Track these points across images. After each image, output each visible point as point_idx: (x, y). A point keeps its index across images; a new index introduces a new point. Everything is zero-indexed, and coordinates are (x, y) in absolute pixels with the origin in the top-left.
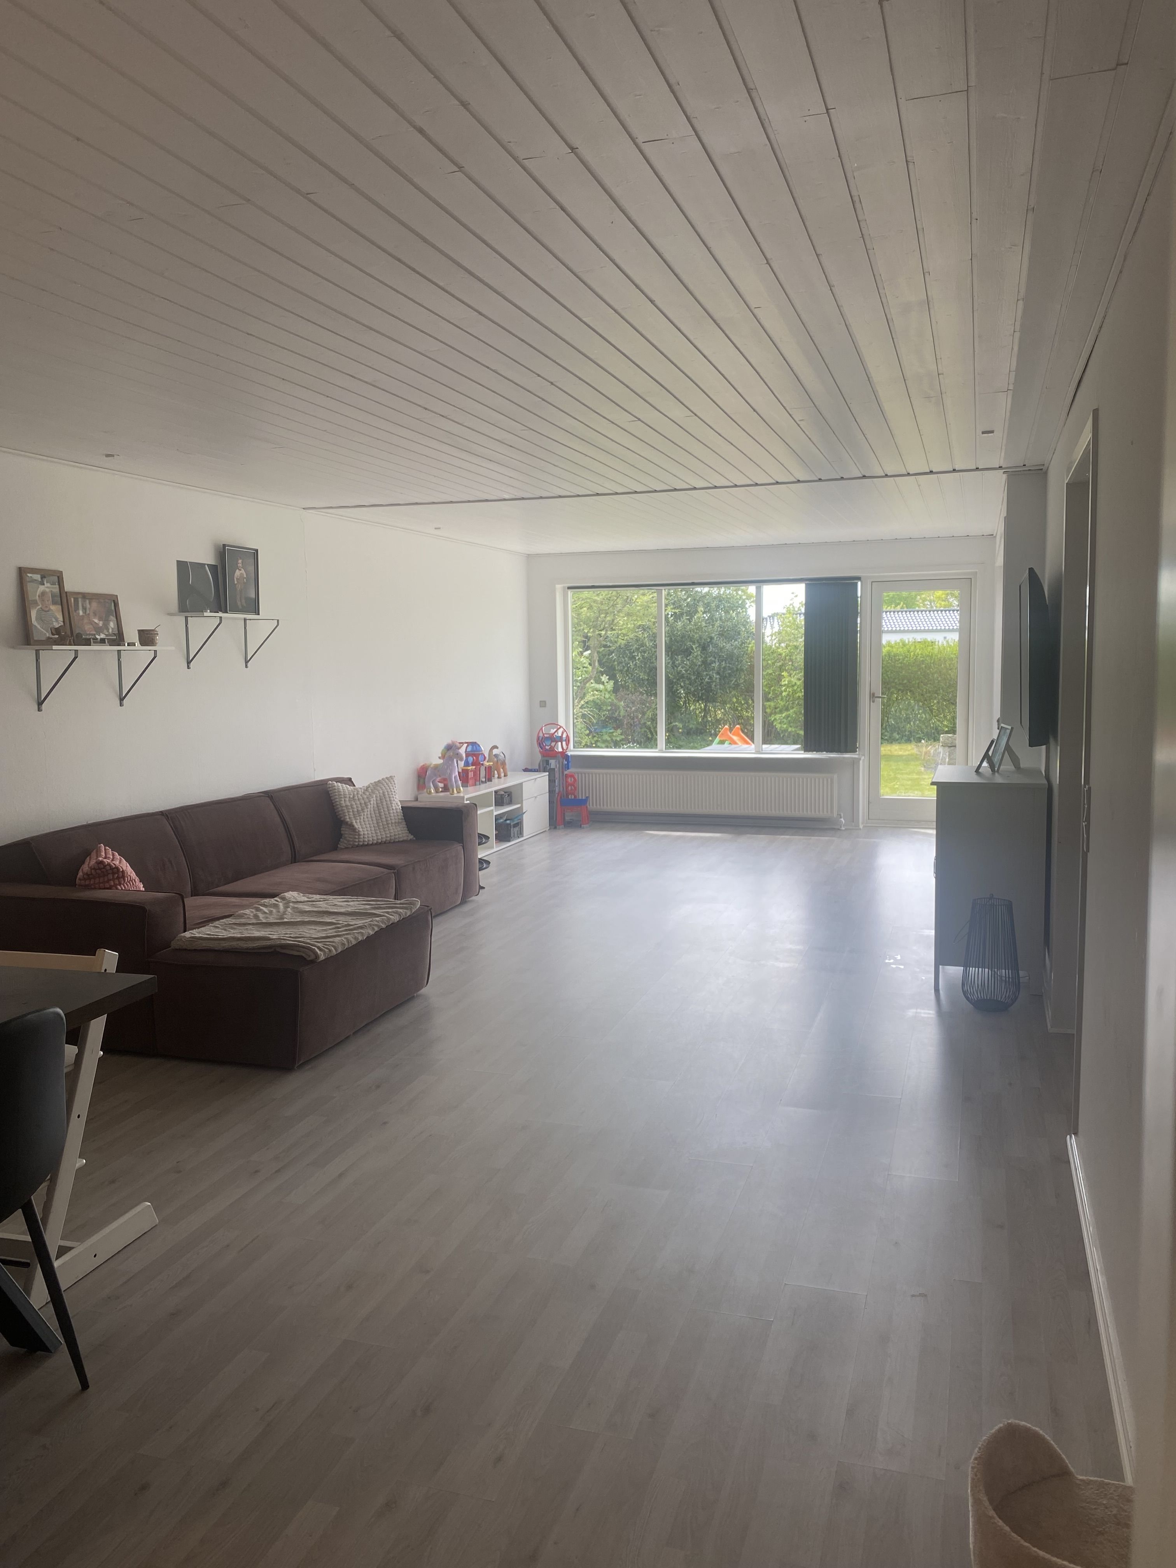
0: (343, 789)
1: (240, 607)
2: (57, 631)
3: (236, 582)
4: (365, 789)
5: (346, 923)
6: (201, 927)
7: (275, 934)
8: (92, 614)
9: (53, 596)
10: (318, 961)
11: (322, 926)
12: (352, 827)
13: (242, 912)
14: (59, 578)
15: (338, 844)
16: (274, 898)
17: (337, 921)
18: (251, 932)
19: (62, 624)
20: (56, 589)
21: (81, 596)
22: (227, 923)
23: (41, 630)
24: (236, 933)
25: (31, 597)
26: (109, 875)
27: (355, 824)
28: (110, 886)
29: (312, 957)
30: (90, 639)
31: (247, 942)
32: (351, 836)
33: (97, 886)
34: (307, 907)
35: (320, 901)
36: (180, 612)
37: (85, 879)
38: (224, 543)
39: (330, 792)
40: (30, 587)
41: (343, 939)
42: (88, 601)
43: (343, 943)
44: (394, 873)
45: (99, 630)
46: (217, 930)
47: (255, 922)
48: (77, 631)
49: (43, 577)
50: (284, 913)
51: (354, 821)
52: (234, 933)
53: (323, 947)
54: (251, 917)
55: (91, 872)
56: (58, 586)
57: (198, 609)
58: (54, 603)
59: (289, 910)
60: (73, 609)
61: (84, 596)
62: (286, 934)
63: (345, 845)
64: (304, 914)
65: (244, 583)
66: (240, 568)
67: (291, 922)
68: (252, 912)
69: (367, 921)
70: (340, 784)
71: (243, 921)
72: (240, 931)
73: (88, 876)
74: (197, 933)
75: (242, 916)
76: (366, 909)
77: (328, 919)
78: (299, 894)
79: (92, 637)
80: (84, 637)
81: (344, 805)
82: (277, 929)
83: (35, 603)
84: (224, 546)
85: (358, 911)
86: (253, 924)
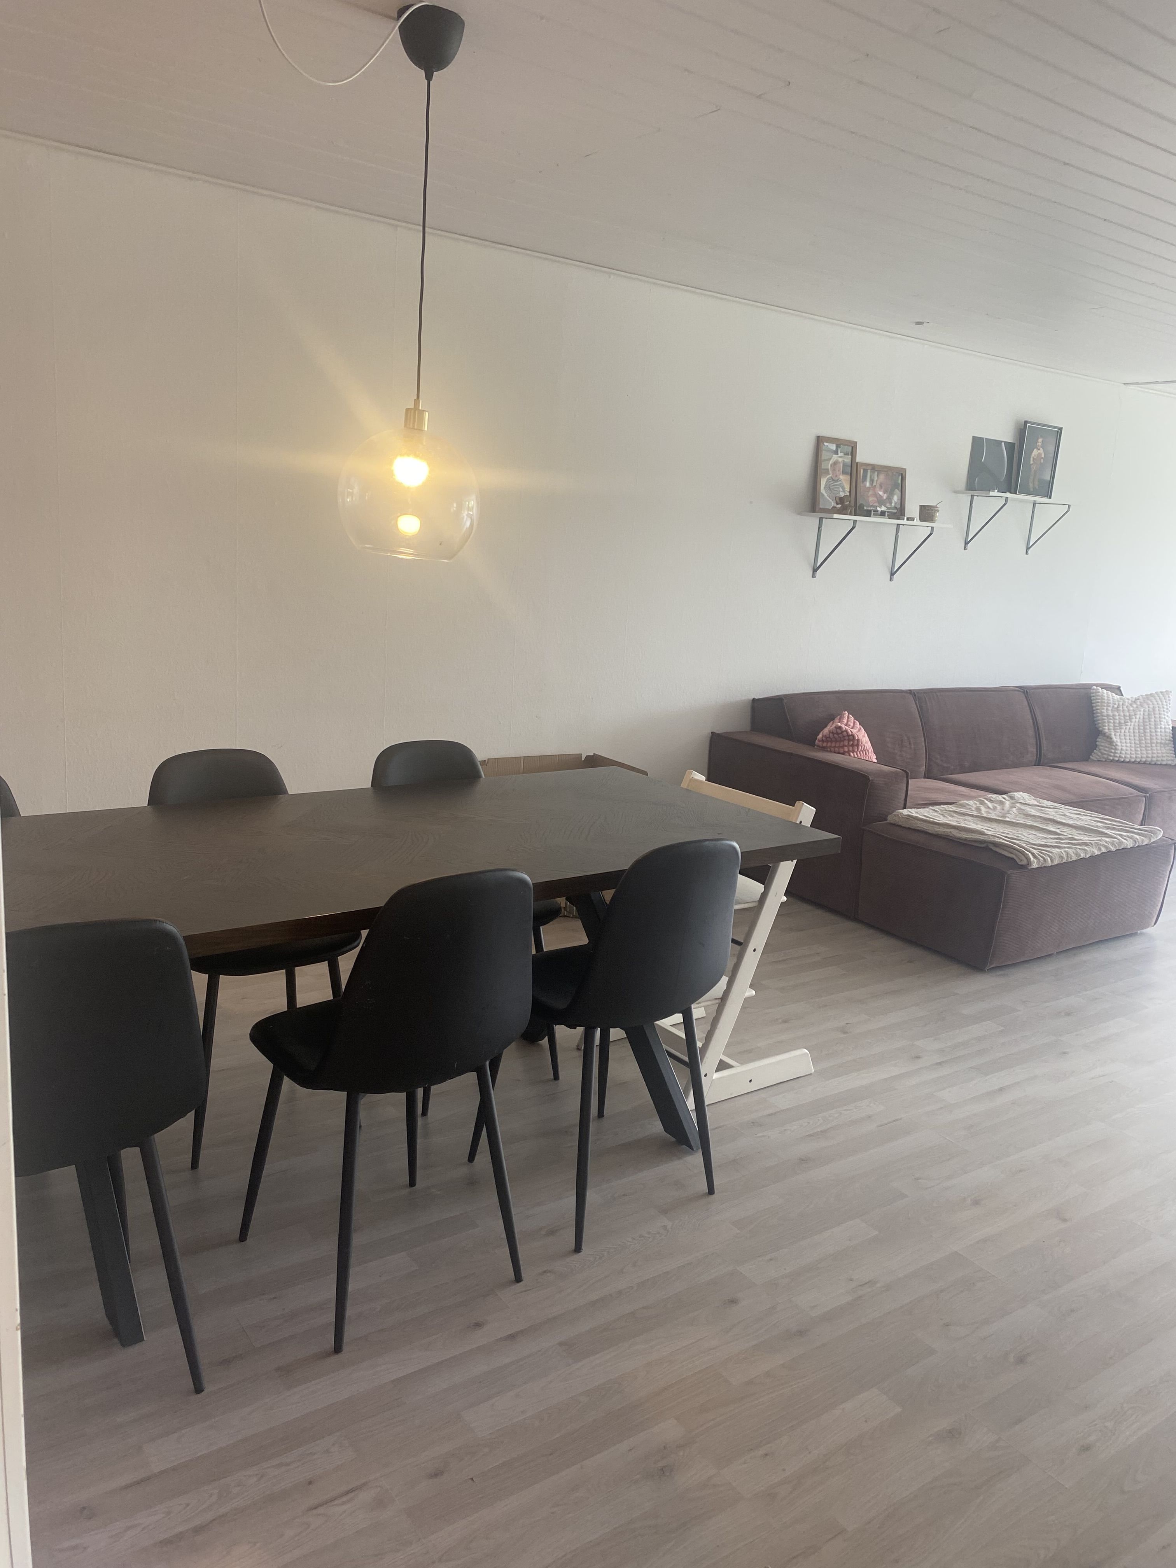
0: (1107, 697)
1: (1032, 490)
2: (841, 500)
3: (1031, 462)
4: (1134, 700)
5: (1071, 836)
6: (920, 808)
7: (992, 831)
8: (878, 486)
9: (845, 465)
10: (1030, 868)
11: (1044, 833)
12: (1108, 740)
13: (965, 801)
14: (852, 448)
15: (1091, 755)
16: (1002, 795)
17: (1061, 831)
18: (968, 823)
19: (848, 494)
20: (848, 459)
21: (870, 467)
22: (947, 809)
23: (827, 499)
24: (953, 821)
25: (824, 466)
26: (845, 741)
27: (1113, 736)
28: (844, 751)
29: (1024, 862)
30: (871, 511)
31: (961, 832)
32: (1107, 749)
33: (832, 749)
34: (1033, 811)
35: (1050, 808)
36: (967, 490)
37: (823, 741)
38: (1026, 420)
39: (1092, 698)
40: (824, 455)
41: (1063, 852)
42: (876, 473)
43: (1061, 856)
44: (1145, 796)
45: (881, 502)
46: (936, 814)
47: (976, 814)
48: (860, 501)
49: (838, 446)
50: (1008, 812)
51: (1113, 734)
52: (951, 821)
53: (1038, 854)
54: (973, 809)
55: (829, 735)
56: (850, 456)
57: (985, 488)
58: (844, 473)
59: (1014, 809)
60: (861, 480)
61: (874, 468)
62: (1004, 833)
63: (1098, 757)
64: (1029, 818)
65: (1041, 463)
66: (1039, 448)
67: (1013, 822)
68: (976, 804)
69: (1095, 839)
70: (1105, 691)
71: (964, 810)
72: (958, 820)
73: (827, 739)
74: (916, 812)
75: (965, 806)
76: (1097, 827)
77: (1051, 828)
78: (1030, 797)
79: (874, 509)
80: (865, 508)
81: (1105, 714)
82: (996, 827)
83: (827, 472)
84: (1026, 422)
85: (1088, 826)
86: (972, 816)
